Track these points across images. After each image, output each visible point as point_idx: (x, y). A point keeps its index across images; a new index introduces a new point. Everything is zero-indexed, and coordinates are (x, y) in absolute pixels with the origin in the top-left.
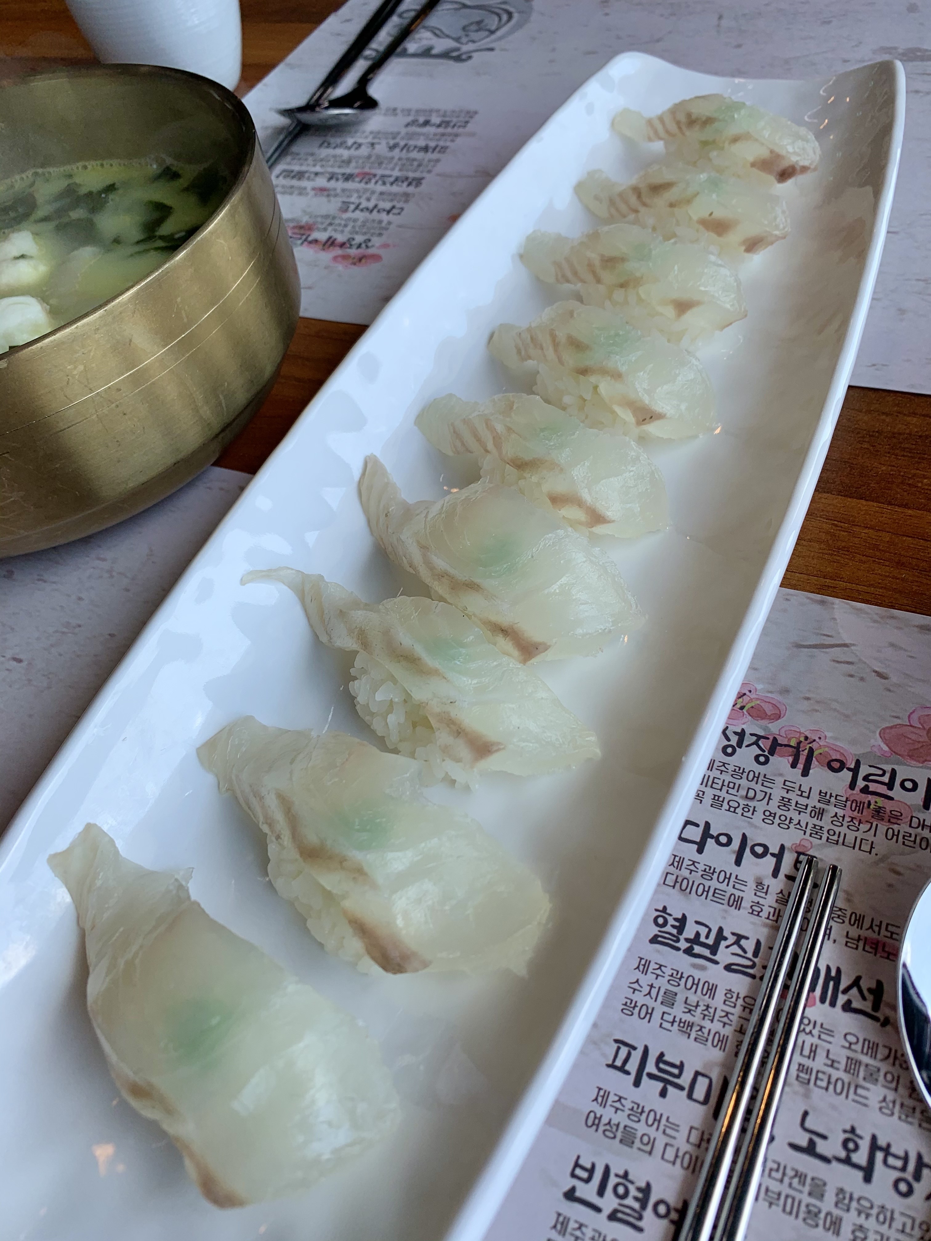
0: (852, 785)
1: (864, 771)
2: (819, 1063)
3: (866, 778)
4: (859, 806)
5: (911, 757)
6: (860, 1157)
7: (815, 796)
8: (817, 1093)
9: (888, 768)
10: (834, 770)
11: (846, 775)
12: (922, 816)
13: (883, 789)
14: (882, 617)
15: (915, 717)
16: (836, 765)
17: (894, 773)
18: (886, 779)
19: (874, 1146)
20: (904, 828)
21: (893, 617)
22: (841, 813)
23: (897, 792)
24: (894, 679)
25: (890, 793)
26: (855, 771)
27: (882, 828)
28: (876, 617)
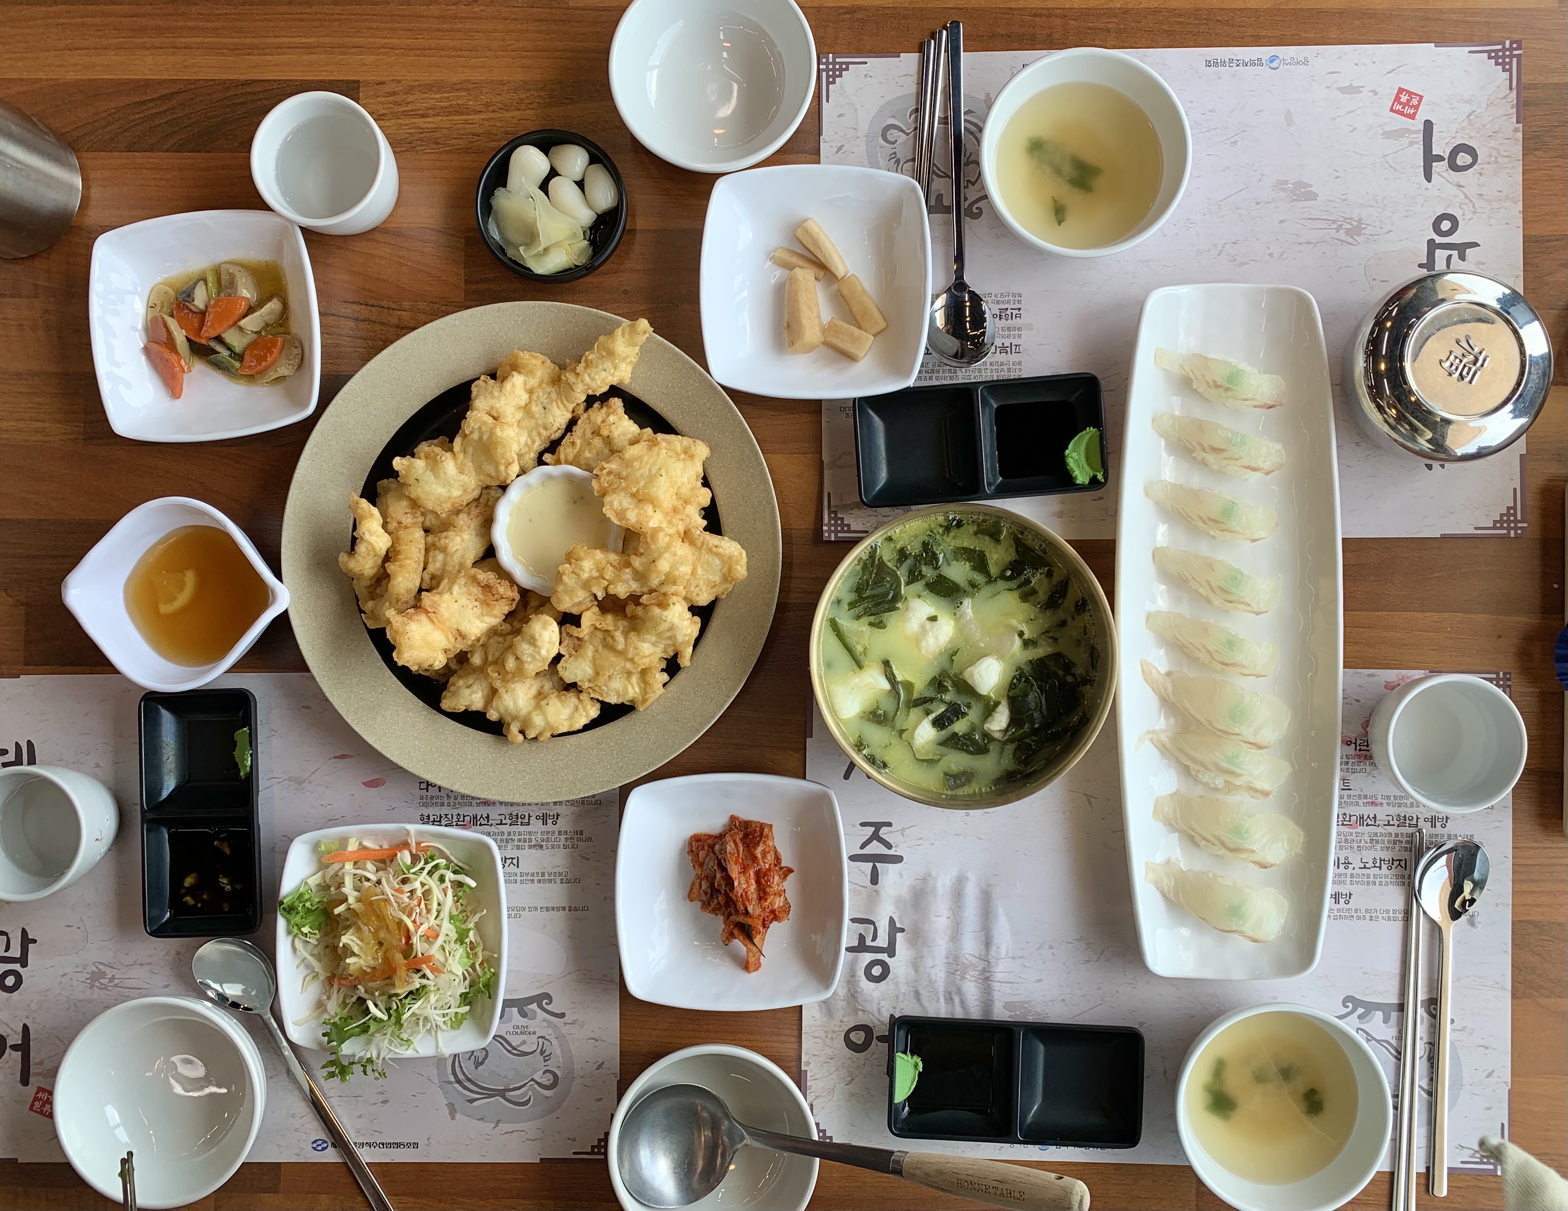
1: (1358, 742)
2: (1363, 844)
4: (1359, 756)
6: (1378, 865)
8: (1363, 852)
14: (1355, 673)
19: (1381, 860)
21: (1360, 673)
26: (1355, 743)
28: (1352, 675)
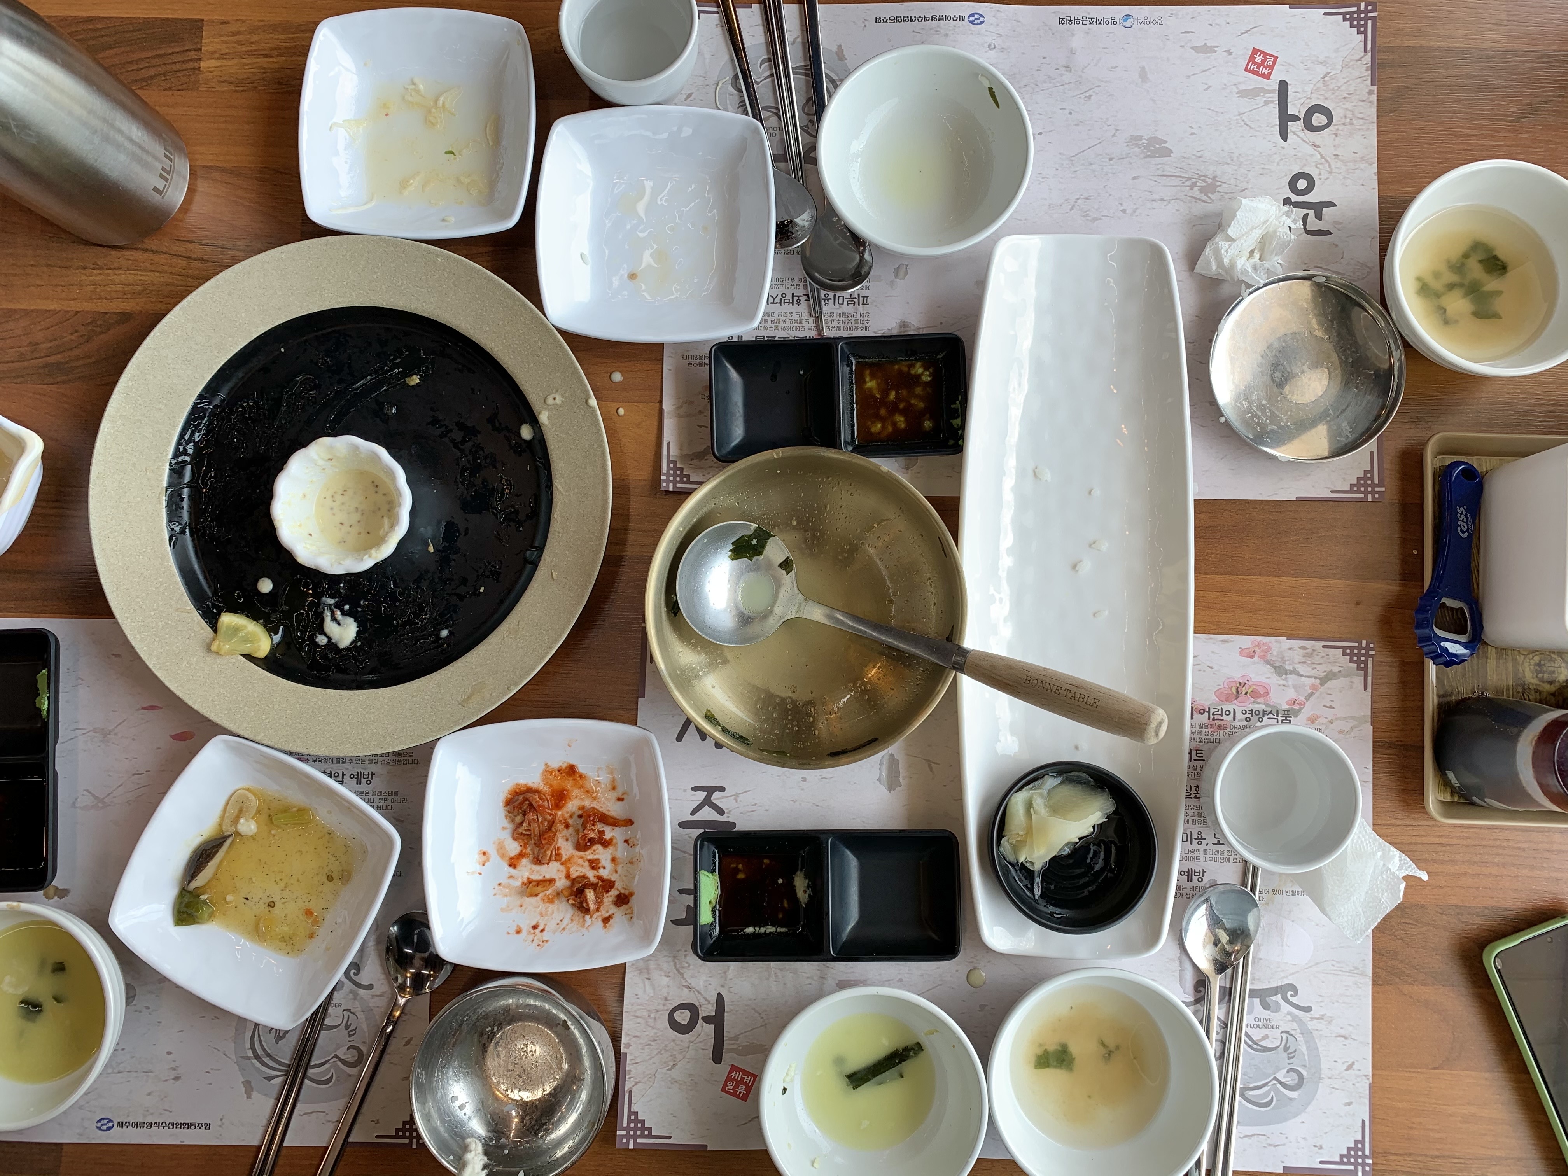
0: (1209, 719)
1: (1212, 711)
3: (1213, 714)
4: (1213, 726)
5: (1226, 701)
7: (1197, 726)
9: (1219, 708)
10: (1202, 714)
11: (1206, 714)
12: (1233, 724)
13: (1219, 717)
14: (1207, 639)
15: (1225, 684)
16: (1202, 711)
17: (1222, 709)
18: (1220, 713)
20: (1228, 730)
21: (1211, 639)
22: (1207, 730)
23: (1224, 717)
24: (1216, 668)
25: (1222, 718)
26: (1209, 712)
27: (1221, 732)
28: (1205, 640)
